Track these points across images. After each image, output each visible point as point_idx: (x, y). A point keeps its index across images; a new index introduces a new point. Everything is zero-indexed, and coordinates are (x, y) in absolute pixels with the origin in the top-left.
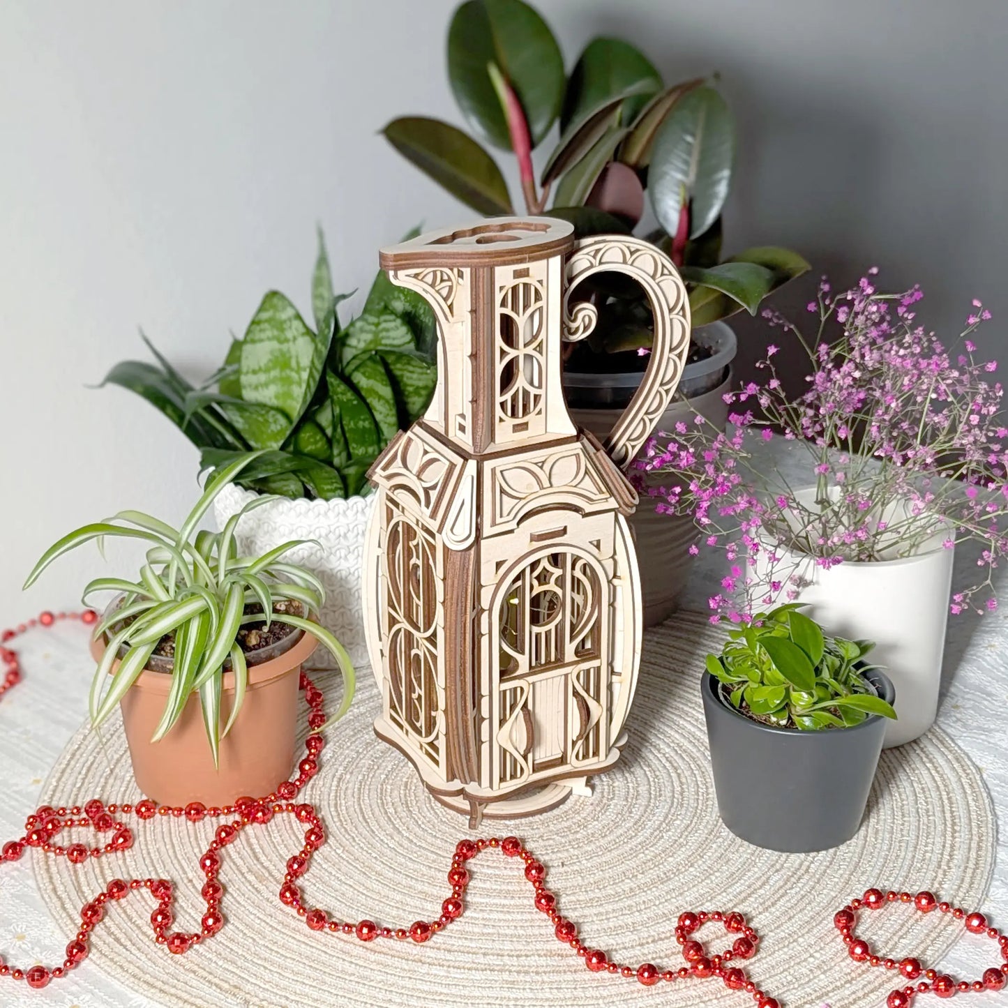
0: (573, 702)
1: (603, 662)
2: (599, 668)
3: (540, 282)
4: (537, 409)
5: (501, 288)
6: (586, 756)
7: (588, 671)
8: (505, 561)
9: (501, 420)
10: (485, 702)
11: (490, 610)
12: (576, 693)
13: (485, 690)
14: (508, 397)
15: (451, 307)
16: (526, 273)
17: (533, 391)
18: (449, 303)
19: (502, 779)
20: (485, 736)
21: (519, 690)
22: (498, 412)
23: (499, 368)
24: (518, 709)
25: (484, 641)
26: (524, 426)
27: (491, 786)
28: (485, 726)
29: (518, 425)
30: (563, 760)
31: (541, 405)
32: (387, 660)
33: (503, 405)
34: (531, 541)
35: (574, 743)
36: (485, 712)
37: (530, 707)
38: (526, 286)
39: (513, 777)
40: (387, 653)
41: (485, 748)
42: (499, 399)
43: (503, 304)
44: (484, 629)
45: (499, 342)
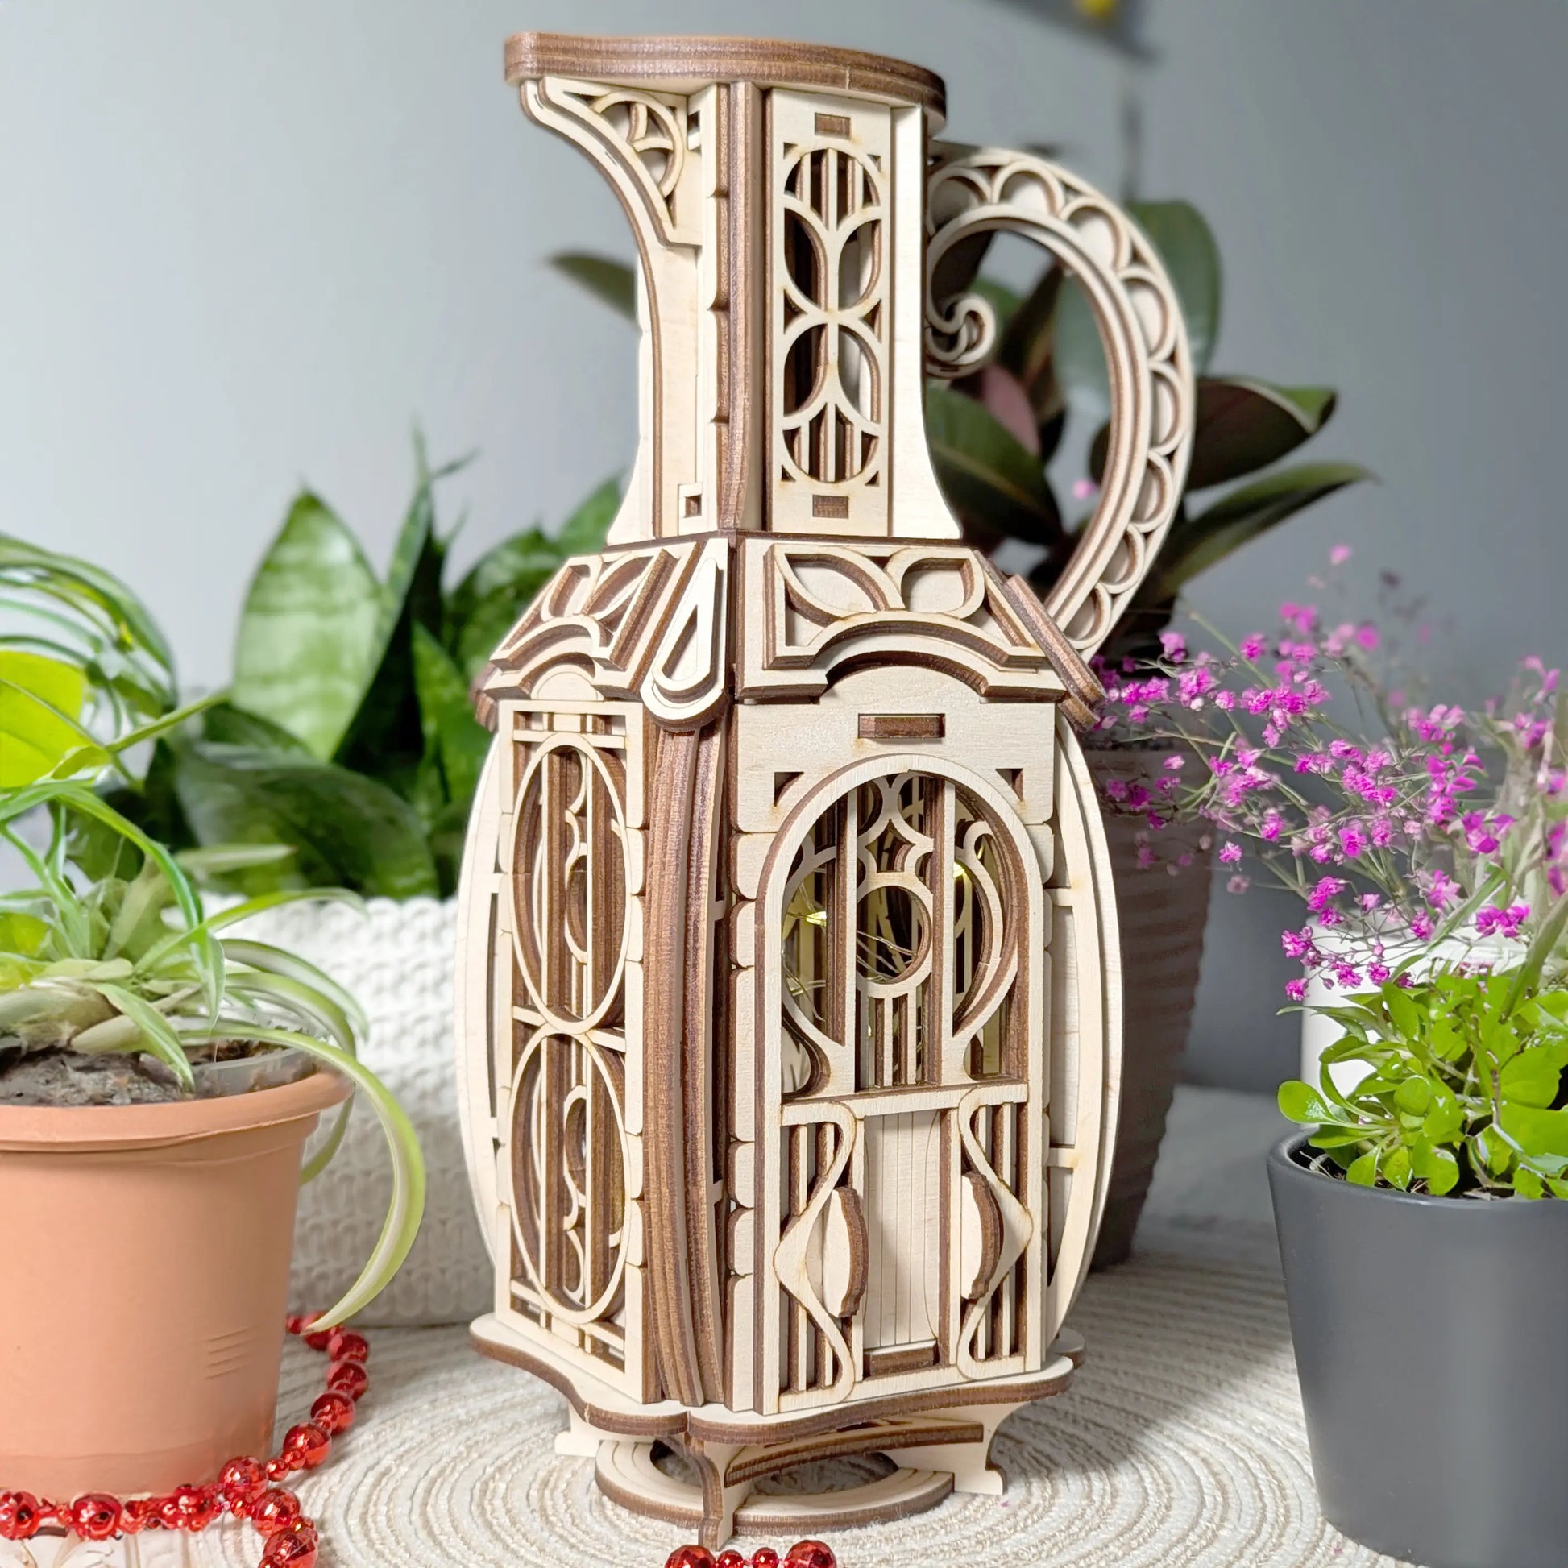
0: (963, 1190)
1: (1032, 1091)
2: (1020, 1108)
3: (876, 158)
4: (869, 473)
5: (788, 147)
6: (992, 1352)
7: (995, 1110)
8: (794, 776)
9: (786, 476)
10: (743, 1160)
11: (760, 901)
12: (967, 1167)
13: (743, 1127)
14: (802, 419)
15: (669, 199)
16: (840, 128)
17: (861, 422)
18: (667, 191)
19: (786, 1387)
20: (742, 1260)
21: (830, 1132)
22: (779, 454)
23: (782, 342)
24: (827, 1188)
25: (744, 985)
26: (837, 506)
27: (758, 1407)
28: (743, 1229)
29: (824, 498)
30: (936, 1357)
31: (878, 462)
32: (506, 1152)
33: (791, 436)
34: (861, 734)
35: (965, 1305)
36: (743, 1190)
37: (857, 1181)
38: (843, 158)
39: (813, 1383)
40: (506, 1139)
41: (742, 1291)
42: (780, 422)
43: (791, 186)
44: (744, 953)
45: (781, 279)
